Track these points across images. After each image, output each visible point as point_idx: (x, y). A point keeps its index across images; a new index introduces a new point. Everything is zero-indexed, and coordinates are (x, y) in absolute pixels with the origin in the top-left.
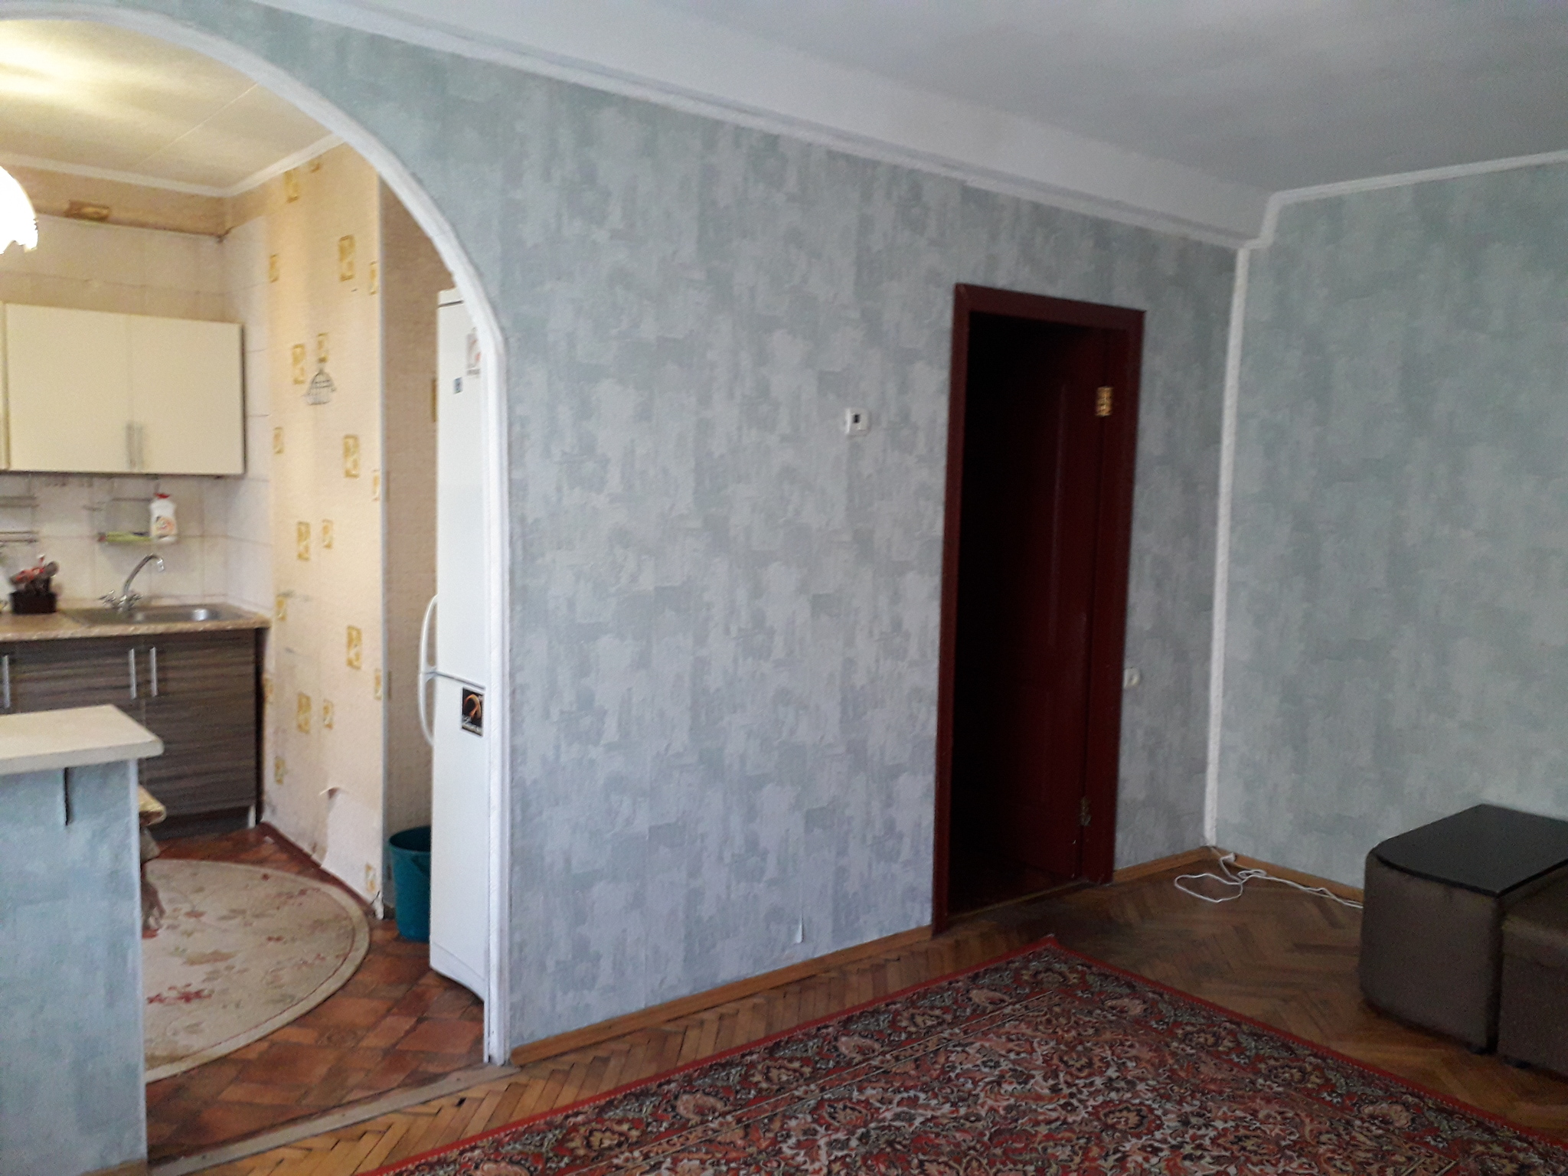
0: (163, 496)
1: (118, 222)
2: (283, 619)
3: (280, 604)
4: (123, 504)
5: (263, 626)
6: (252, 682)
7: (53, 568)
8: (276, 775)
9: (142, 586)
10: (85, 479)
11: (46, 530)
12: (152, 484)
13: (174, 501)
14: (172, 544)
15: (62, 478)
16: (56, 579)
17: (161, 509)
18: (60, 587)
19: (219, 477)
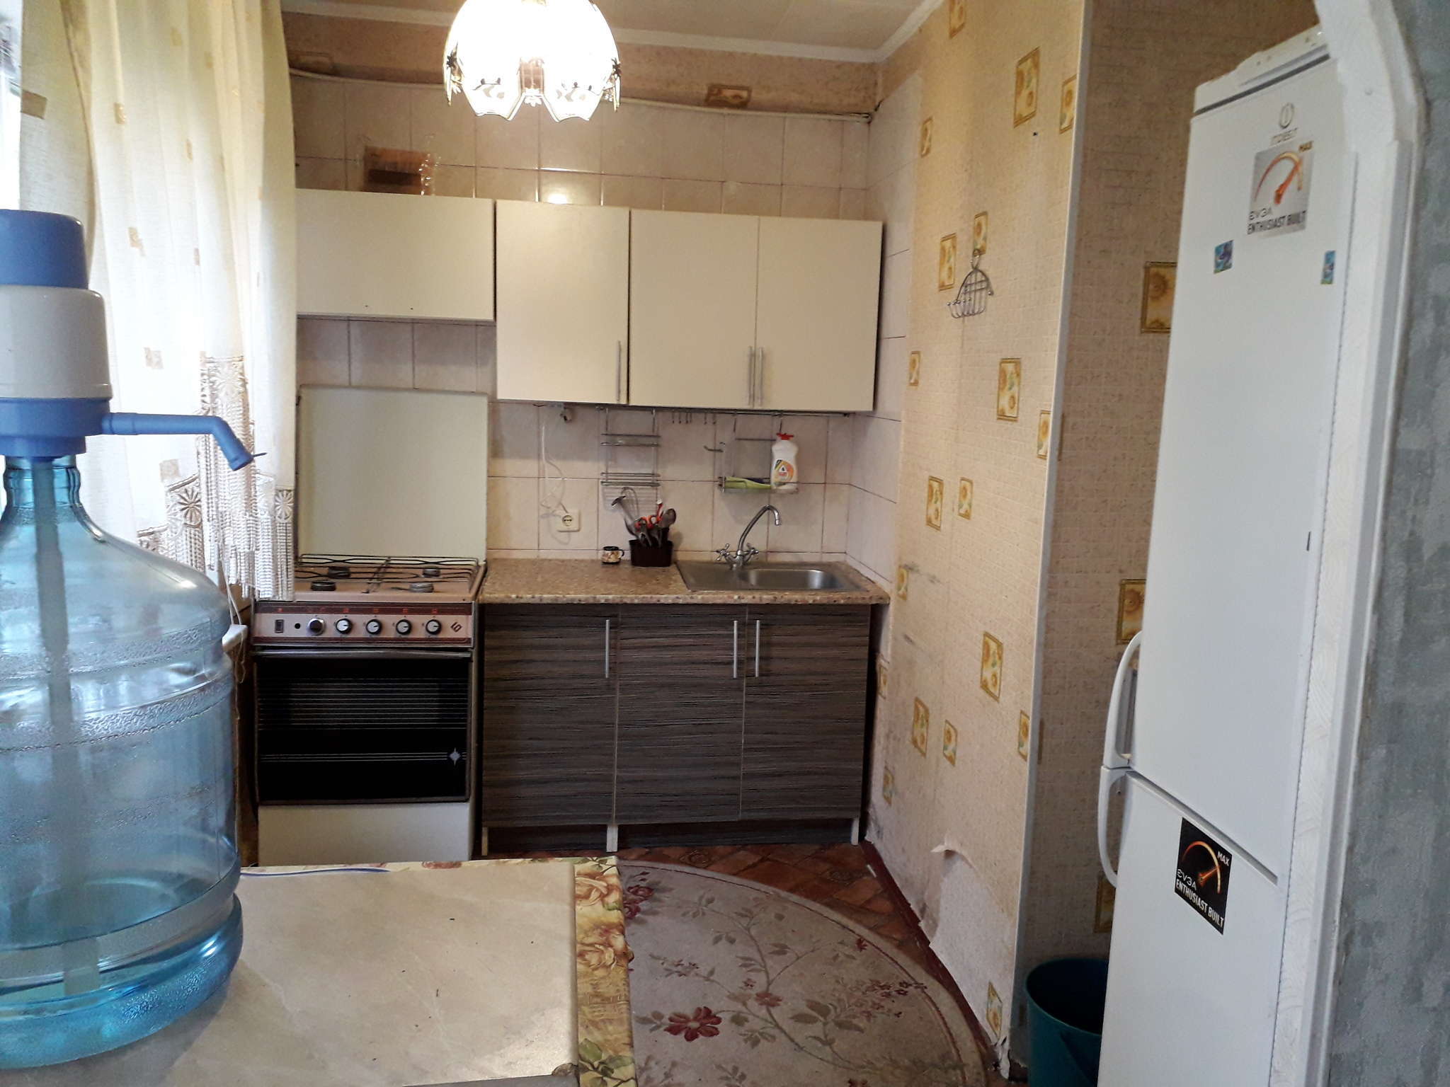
0: (785, 437)
1: (759, 108)
2: (904, 597)
3: (902, 578)
4: (747, 444)
5: (880, 602)
6: (864, 667)
7: (672, 515)
8: (884, 789)
9: (757, 540)
10: (709, 416)
11: (669, 472)
12: (777, 421)
13: (798, 444)
14: (792, 493)
15: (687, 414)
16: (674, 528)
17: (784, 452)
18: (679, 536)
19: (846, 414)
